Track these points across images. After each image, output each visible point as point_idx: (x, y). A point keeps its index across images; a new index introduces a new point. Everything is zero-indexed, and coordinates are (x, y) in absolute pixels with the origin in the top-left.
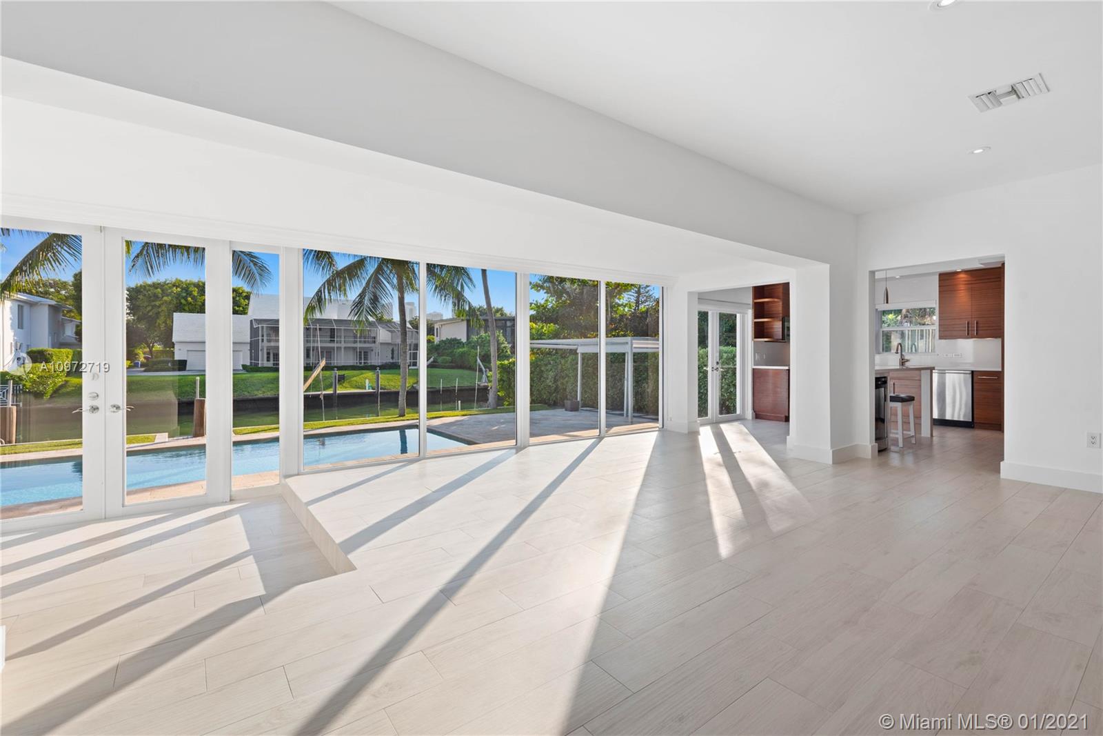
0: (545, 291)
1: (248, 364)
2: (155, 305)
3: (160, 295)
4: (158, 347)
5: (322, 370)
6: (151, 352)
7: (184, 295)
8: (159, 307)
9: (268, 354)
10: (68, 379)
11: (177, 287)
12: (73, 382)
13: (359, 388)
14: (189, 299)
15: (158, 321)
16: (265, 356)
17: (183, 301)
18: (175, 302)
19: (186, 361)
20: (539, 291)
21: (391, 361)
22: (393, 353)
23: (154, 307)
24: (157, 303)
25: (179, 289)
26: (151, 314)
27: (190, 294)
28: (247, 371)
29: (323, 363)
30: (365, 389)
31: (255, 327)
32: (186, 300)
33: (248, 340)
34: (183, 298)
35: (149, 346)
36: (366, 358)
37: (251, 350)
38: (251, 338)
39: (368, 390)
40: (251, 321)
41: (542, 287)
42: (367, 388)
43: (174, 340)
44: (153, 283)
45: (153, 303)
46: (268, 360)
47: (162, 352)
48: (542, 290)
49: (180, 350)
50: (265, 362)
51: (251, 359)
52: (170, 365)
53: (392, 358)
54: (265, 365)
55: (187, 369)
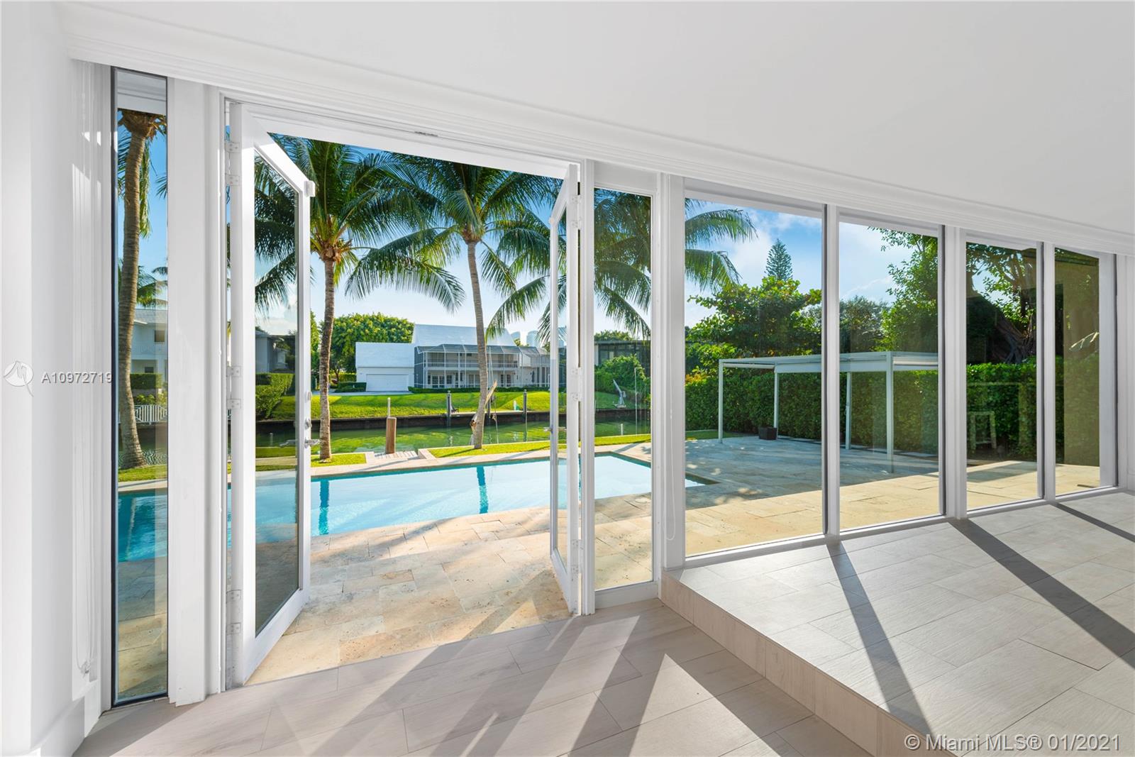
0: (717, 307)
1: (413, 386)
2: (342, 337)
3: (345, 328)
4: (342, 372)
5: (495, 391)
6: (337, 376)
7: (362, 327)
8: (344, 338)
9: (429, 377)
10: (282, 398)
11: (358, 320)
12: (286, 400)
13: (508, 409)
14: (367, 330)
15: (344, 350)
16: (427, 379)
17: (362, 332)
18: (356, 333)
19: (366, 383)
20: (710, 307)
21: (532, 383)
22: (533, 377)
23: (341, 337)
24: (343, 335)
25: (359, 323)
26: (338, 343)
27: (367, 326)
28: (413, 392)
29: (495, 385)
30: (513, 409)
31: (419, 353)
32: (364, 332)
33: (413, 364)
34: (362, 330)
35: (335, 372)
36: (509, 380)
37: (415, 374)
38: (415, 363)
39: (515, 411)
40: (416, 348)
41: (714, 303)
42: (515, 408)
43: (357, 365)
44: (340, 318)
45: (340, 335)
46: (429, 383)
47: (346, 376)
48: (713, 306)
49: (361, 374)
50: (427, 384)
51: (415, 382)
52: (354, 387)
53: (533, 381)
54: (427, 387)
55: (367, 390)
